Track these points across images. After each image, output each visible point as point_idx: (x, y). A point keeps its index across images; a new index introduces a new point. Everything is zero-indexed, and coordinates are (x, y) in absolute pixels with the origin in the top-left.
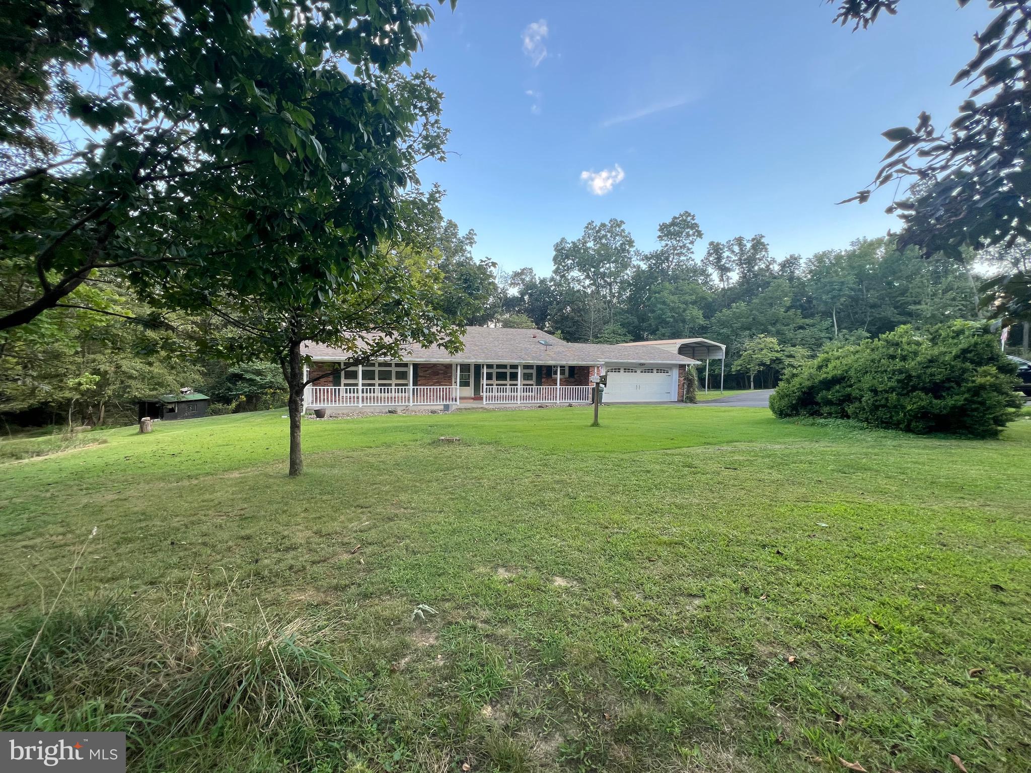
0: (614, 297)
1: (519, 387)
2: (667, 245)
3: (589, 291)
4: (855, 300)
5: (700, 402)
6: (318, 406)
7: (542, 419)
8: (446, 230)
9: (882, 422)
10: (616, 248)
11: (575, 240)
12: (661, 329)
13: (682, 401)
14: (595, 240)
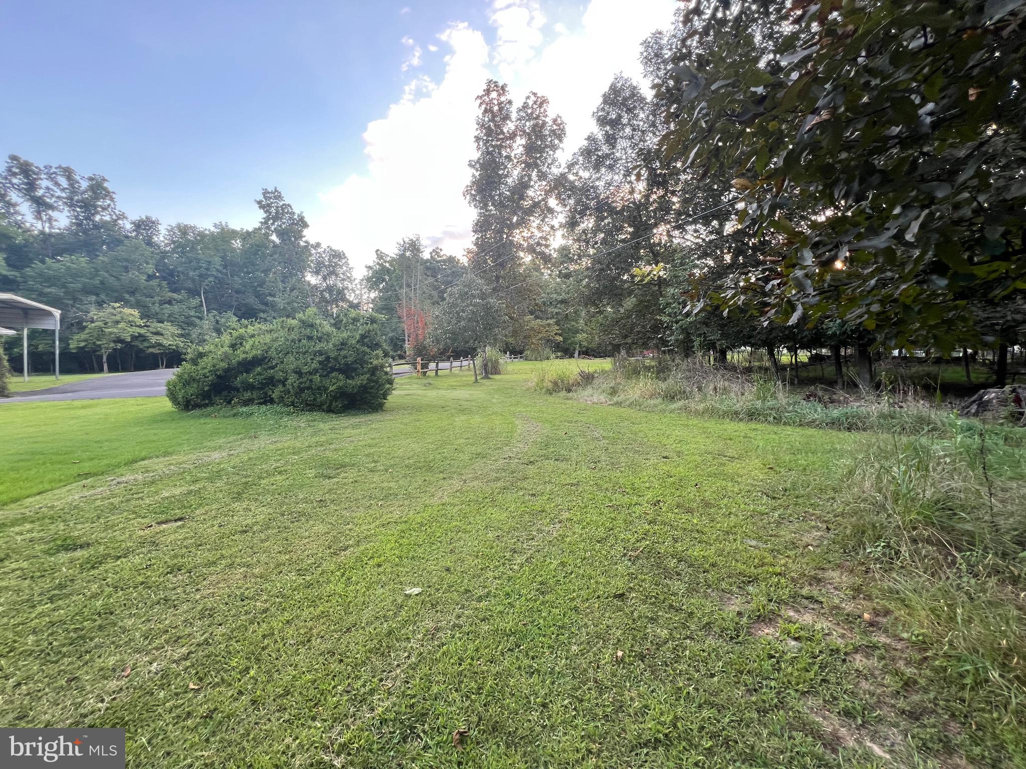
4: (220, 282)
9: (307, 405)
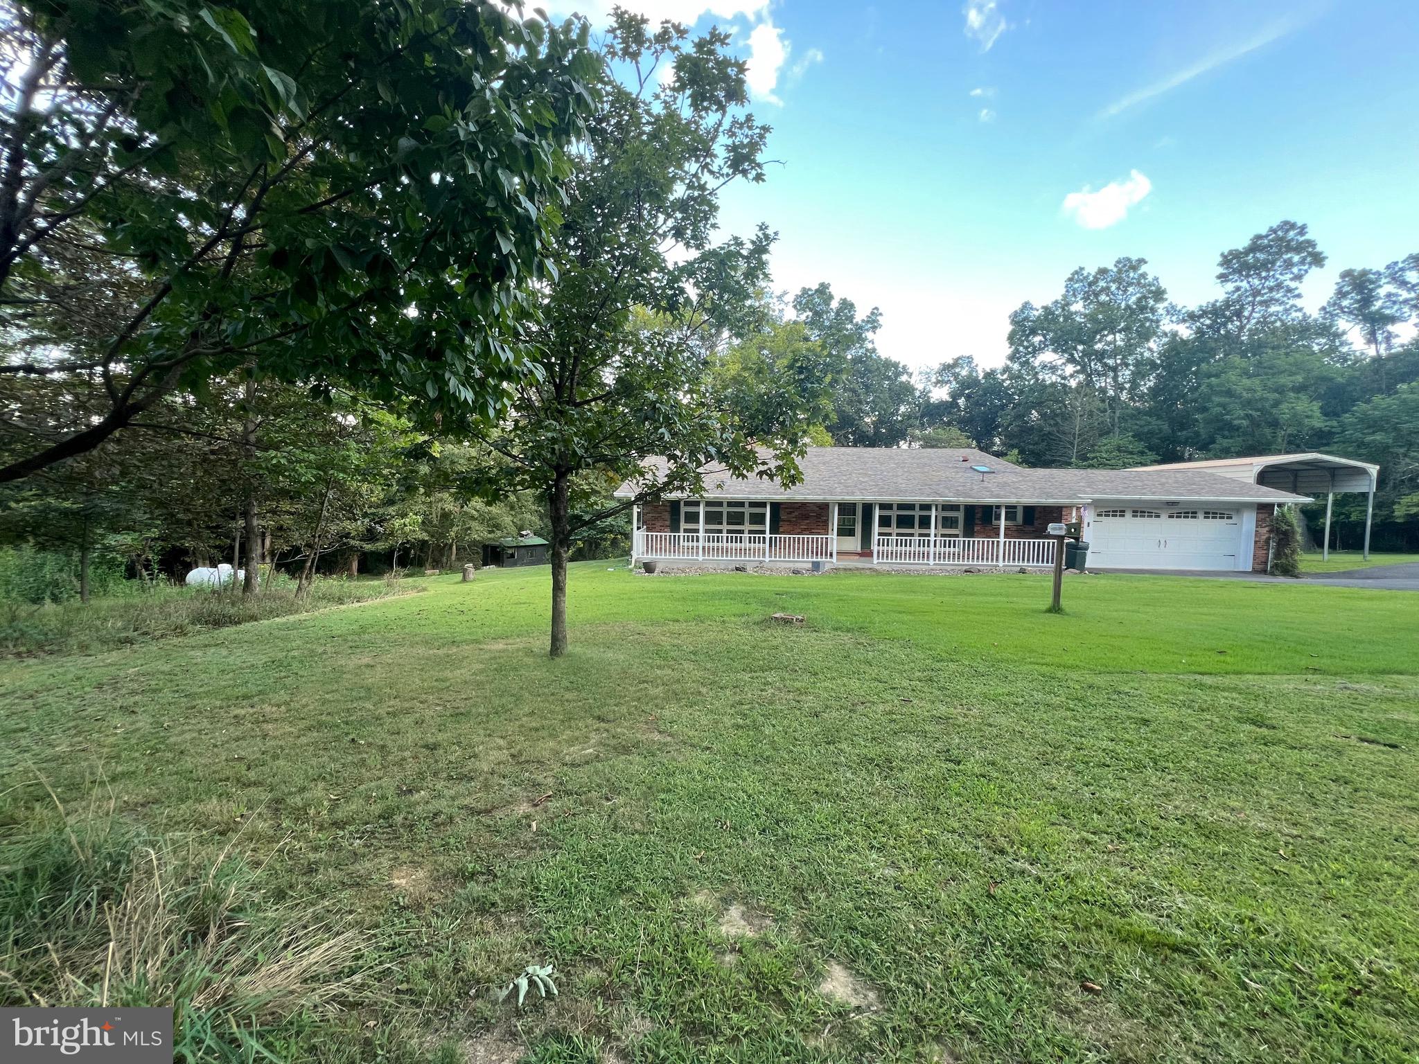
0: (1122, 389)
1: (932, 538)
2: (1238, 289)
3: (1073, 383)
5: (1308, 575)
6: (648, 558)
7: (962, 592)
8: (837, 314)
10: (1128, 307)
11: (1049, 303)
12: (1219, 439)
13: (1264, 572)
14: (1085, 299)
